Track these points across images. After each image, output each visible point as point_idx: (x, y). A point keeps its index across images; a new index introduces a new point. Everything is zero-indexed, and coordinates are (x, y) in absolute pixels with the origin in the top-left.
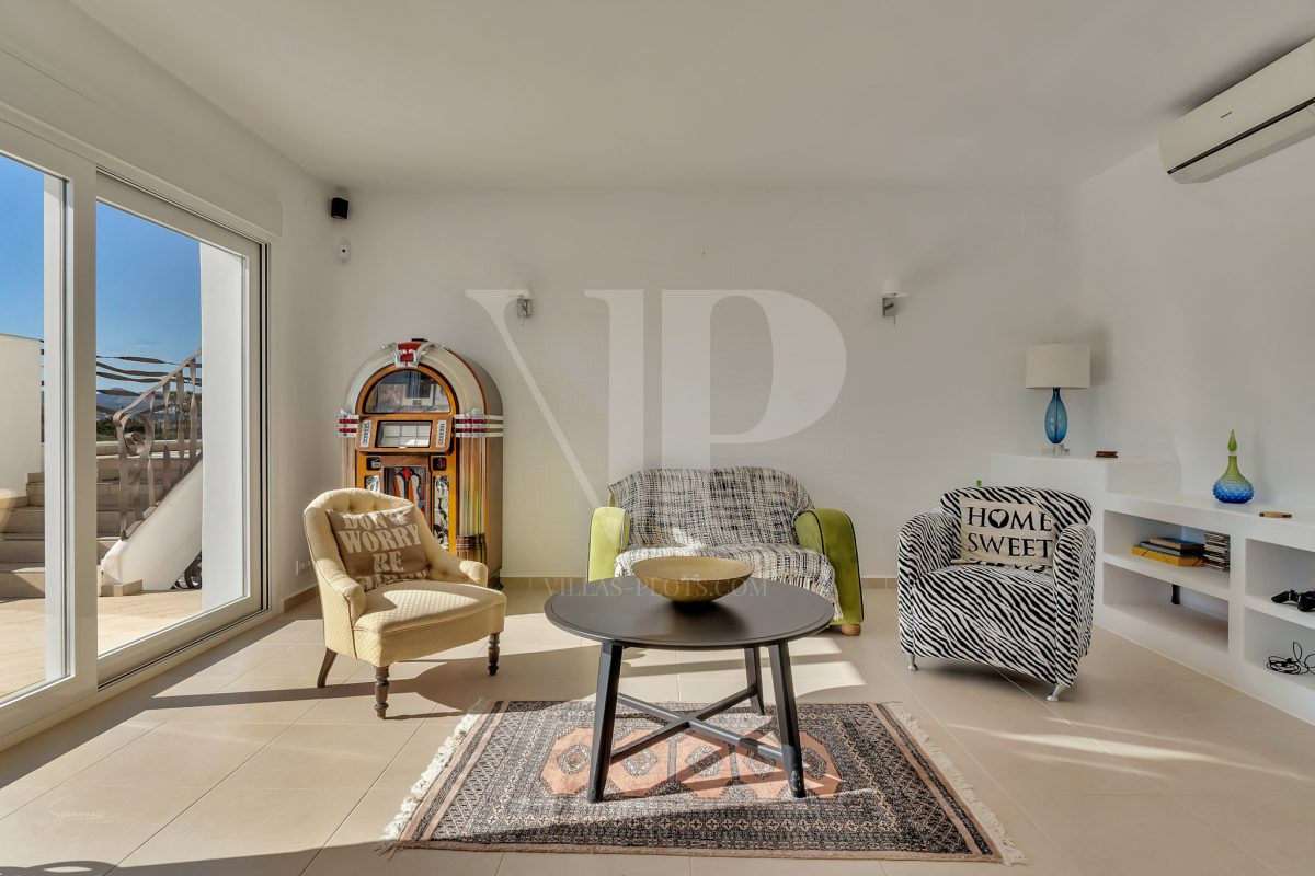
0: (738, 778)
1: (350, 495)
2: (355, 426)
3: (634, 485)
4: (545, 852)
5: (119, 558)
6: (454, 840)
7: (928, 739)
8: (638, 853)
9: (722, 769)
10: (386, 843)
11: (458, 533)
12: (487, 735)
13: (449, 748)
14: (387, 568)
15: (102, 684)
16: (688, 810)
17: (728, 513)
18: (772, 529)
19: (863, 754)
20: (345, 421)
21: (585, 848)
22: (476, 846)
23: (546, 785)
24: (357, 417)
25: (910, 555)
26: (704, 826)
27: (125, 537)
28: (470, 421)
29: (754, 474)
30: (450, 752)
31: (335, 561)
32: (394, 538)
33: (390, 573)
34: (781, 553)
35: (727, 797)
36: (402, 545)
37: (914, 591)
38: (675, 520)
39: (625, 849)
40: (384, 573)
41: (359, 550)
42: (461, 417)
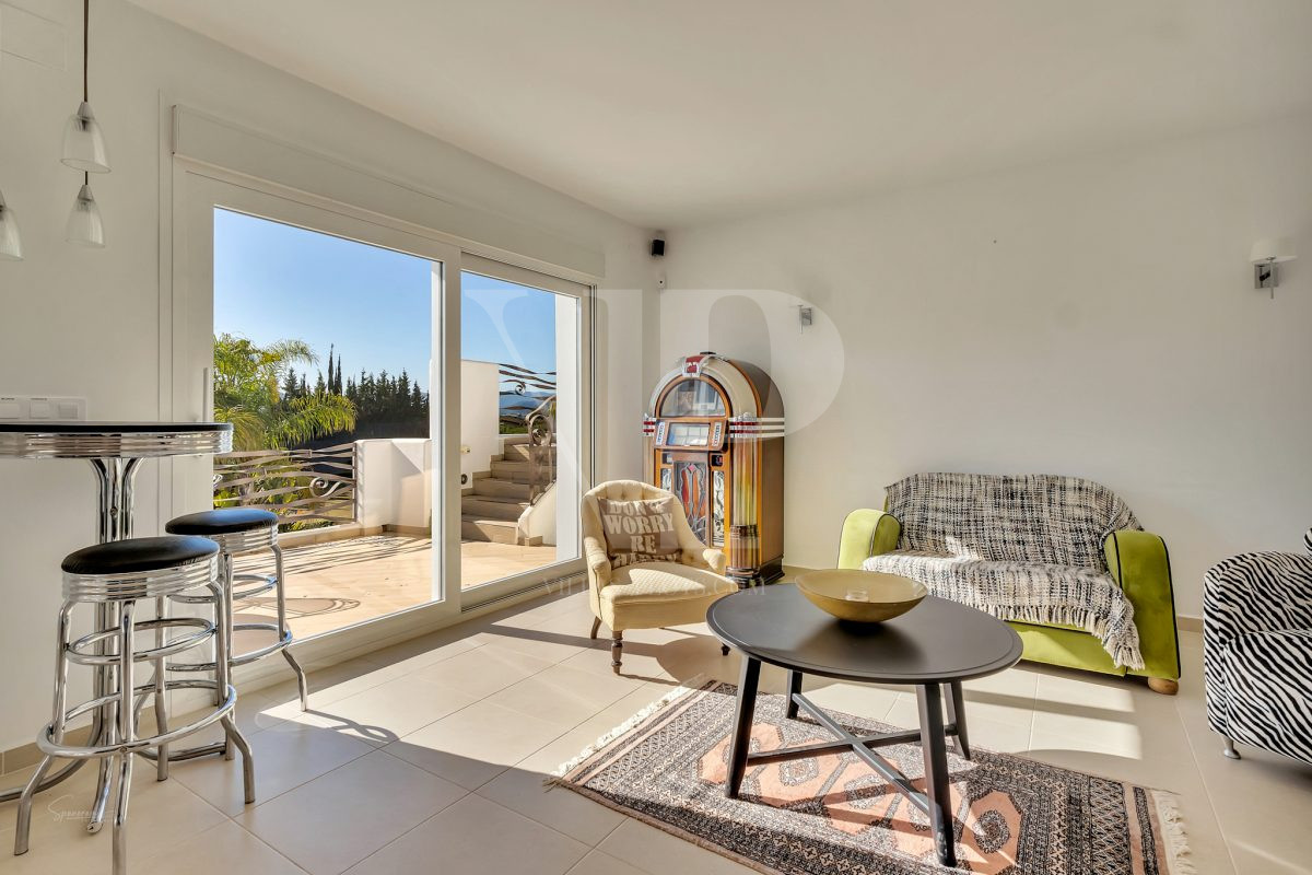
0: (889, 821)
1: (623, 486)
2: (654, 427)
3: (908, 488)
4: (659, 828)
5: (528, 518)
6: (599, 792)
7: (1186, 854)
8: (736, 860)
9: (877, 807)
10: (552, 777)
11: (731, 522)
12: (683, 709)
13: (648, 712)
14: (641, 548)
15: (464, 609)
16: (812, 836)
17: (1013, 525)
18: (1071, 549)
19: (1070, 841)
20: (647, 423)
21: (692, 837)
22: (610, 803)
23: (700, 768)
24: (654, 420)
25: (1221, 605)
26: (818, 858)
27: (532, 504)
28: (742, 424)
29: (1053, 484)
30: (646, 715)
31: (597, 539)
32: (650, 524)
33: (643, 553)
34: (1056, 578)
35: (862, 837)
36: (656, 530)
37: (1226, 652)
38: (949, 528)
39: (726, 852)
40: (639, 552)
41: (619, 532)
42: (734, 420)
